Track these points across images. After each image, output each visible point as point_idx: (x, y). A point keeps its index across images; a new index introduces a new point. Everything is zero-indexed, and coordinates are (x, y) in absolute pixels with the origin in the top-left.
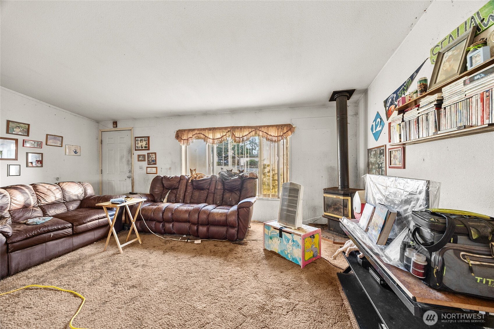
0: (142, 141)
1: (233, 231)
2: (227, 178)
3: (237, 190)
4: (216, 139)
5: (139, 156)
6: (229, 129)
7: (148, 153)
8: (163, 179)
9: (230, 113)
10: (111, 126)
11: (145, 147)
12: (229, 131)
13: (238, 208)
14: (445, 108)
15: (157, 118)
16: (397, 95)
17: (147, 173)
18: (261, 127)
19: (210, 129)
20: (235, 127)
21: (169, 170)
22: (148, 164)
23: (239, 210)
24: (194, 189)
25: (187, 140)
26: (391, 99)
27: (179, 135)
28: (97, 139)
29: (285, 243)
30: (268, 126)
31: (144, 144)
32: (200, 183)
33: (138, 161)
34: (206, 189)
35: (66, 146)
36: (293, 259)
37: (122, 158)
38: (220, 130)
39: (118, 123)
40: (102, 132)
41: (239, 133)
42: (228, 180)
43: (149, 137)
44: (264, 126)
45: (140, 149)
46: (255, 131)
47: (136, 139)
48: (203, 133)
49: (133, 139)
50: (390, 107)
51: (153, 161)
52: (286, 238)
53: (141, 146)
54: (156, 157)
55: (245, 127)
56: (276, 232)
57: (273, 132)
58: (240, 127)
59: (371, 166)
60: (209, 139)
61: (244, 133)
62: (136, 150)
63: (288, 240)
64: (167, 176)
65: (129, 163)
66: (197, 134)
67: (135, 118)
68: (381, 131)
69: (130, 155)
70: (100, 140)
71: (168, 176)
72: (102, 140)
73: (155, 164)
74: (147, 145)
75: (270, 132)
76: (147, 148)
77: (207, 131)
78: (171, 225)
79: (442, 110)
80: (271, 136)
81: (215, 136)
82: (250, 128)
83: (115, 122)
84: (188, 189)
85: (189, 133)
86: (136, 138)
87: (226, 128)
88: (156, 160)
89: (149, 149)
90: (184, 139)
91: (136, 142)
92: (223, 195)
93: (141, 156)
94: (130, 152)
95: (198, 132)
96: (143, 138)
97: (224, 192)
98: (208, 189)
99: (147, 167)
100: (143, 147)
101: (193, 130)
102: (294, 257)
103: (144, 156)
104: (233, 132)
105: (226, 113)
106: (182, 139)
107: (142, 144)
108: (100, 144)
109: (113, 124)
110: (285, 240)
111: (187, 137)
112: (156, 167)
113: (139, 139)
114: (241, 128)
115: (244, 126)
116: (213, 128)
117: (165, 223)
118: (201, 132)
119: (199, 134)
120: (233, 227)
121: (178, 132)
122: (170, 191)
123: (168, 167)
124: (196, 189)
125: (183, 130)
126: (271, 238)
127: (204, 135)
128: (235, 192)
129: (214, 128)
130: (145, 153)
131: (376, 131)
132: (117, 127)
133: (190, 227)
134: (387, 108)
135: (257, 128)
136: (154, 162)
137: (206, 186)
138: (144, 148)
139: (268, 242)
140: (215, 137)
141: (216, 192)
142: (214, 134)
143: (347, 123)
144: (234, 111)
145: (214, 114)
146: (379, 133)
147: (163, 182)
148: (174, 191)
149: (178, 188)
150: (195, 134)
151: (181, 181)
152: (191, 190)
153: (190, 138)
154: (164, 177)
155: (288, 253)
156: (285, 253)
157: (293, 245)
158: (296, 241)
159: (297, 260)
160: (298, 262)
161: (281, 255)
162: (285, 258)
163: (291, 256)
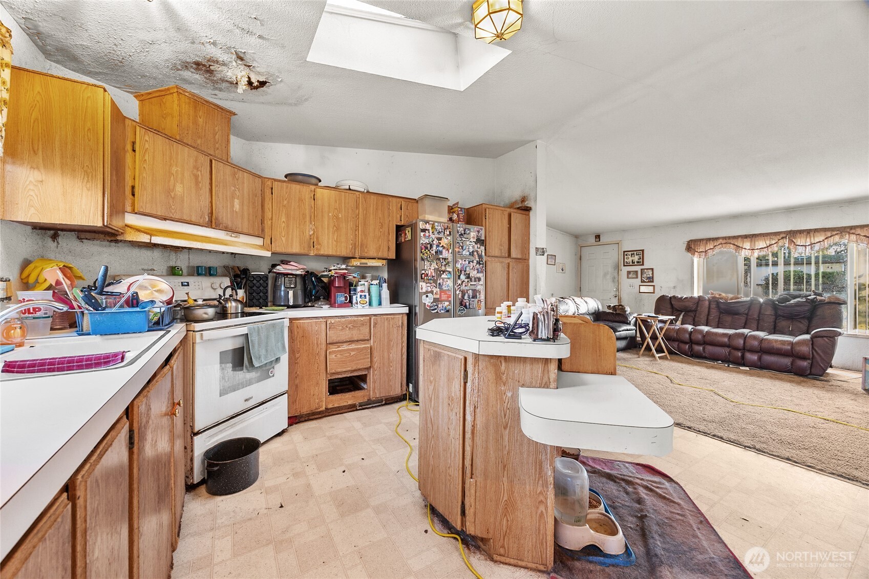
0: (633, 255)
1: (805, 364)
3: (803, 318)
4: (757, 249)
5: (629, 273)
6: (782, 235)
7: (642, 269)
8: (672, 299)
10: (592, 240)
11: (638, 262)
12: (783, 238)
13: (812, 338)
15: (655, 227)
17: (640, 292)
19: (746, 237)
20: (795, 231)
21: (672, 290)
22: (642, 282)
23: (815, 340)
24: (721, 313)
25: (706, 251)
27: (691, 246)
28: (576, 255)
31: (636, 258)
32: (732, 306)
33: (628, 278)
34: (742, 314)
35: (555, 263)
37: (605, 275)
38: (766, 238)
39: (601, 236)
40: (581, 247)
41: (805, 239)
43: (643, 251)
44: (862, 227)
45: (631, 264)
46: (840, 234)
47: (626, 253)
48: (732, 243)
49: (621, 253)
51: (649, 278)
53: (632, 261)
54: (653, 274)
55: (816, 231)
58: (806, 230)
60: (743, 250)
62: (624, 266)
64: (676, 295)
65: (616, 281)
66: (721, 244)
67: (625, 230)
69: (617, 272)
70: (579, 256)
71: (679, 296)
72: (581, 256)
73: (653, 282)
74: (641, 260)
76: (641, 262)
77: (740, 239)
78: (701, 348)
81: (754, 245)
82: (829, 231)
83: (598, 236)
84: (711, 313)
85: (708, 244)
86: (624, 252)
87: (776, 234)
88: (653, 277)
89: (643, 265)
90: (701, 252)
91: (626, 257)
92: (775, 322)
93: (632, 273)
94: (617, 268)
95: (724, 241)
96: (635, 252)
97: (776, 319)
98: (747, 314)
99: (640, 286)
100: (634, 263)
101: (717, 239)
103: (636, 272)
104: (791, 238)
106: (697, 252)
107: (633, 258)
108: (579, 260)
109: (596, 238)
111: (705, 249)
112: (654, 286)
113: (630, 253)
115: (815, 229)
116: (751, 235)
117: (693, 345)
118: (729, 241)
119: (726, 243)
120: (803, 358)
121: (690, 243)
122: (683, 313)
123: (672, 285)
124: (724, 313)
125: (697, 240)
127: (735, 245)
128: (800, 320)
130: (638, 268)
132: (599, 241)
133: (730, 353)
136: (651, 279)
137: (742, 310)
138: (636, 264)
140: (755, 247)
141: (761, 318)
142: (753, 243)
144: (790, 210)
147: (672, 303)
148: (690, 314)
149: (696, 311)
150: (719, 244)
151: (700, 302)
152: (718, 314)
153: (711, 249)
154: (674, 297)
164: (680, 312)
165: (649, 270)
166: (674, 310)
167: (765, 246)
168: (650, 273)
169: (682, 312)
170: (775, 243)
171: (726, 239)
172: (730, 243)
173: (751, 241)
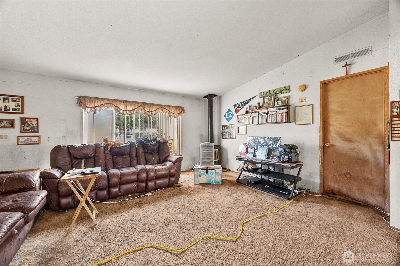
0: (7, 101)
1: (174, 179)
2: (148, 144)
6: (140, 104)
7: (21, 118)
8: (69, 149)
9: (139, 90)
11: (15, 110)
12: (140, 106)
14: (269, 115)
15: (40, 75)
16: (242, 104)
17: (18, 144)
18: (165, 106)
19: (121, 101)
20: (145, 103)
21: (62, 140)
24: (113, 155)
25: (95, 108)
26: (238, 105)
29: (210, 175)
30: (170, 106)
31: (12, 105)
34: (127, 154)
36: (216, 182)
38: (132, 104)
41: (149, 108)
42: (147, 145)
43: (23, 97)
44: (167, 106)
45: (3, 111)
46: (161, 108)
50: (238, 108)
51: (33, 128)
52: (211, 172)
53: (6, 107)
54: (37, 124)
56: (204, 172)
57: (173, 110)
58: (149, 103)
59: (224, 134)
60: (120, 110)
61: (153, 109)
63: (213, 174)
66: (106, 103)
68: (231, 118)
71: (78, 146)
73: (38, 132)
74: (20, 108)
75: (171, 110)
76: (20, 111)
77: (118, 102)
78: (118, 189)
79: (268, 115)
80: (172, 113)
82: (157, 106)
84: (107, 157)
85: (97, 102)
87: (137, 103)
88: (38, 127)
89: (22, 113)
90: (91, 107)
92: (145, 157)
95: (108, 102)
97: (145, 155)
98: (129, 154)
100: (9, 110)
101: (102, 99)
102: (216, 181)
103: (13, 121)
104: (144, 107)
105: (135, 90)
106: (87, 107)
107: (6, 104)
110: (211, 174)
111: (94, 105)
112: (39, 137)
113: (1, 97)
114: (151, 105)
116: (124, 101)
118: (112, 102)
119: (109, 104)
120: (172, 176)
121: (81, 99)
123: (62, 135)
124: (116, 156)
126: (200, 176)
127: (115, 105)
128: (155, 154)
129: (126, 101)
130: (15, 117)
131: (229, 117)
133: (138, 186)
134: (236, 108)
135: (162, 107)
136: (36, 129)
137: (127, 152)
138: (11, 111)
139: (198, 179)
140: (127, 109)
143: (213, 111)
144: (143, 90)
145: (123, 88)
146: (230, 118)
147: (71, 152)
148: (90, 160)
149: (94, 157)
150: (105, 104)
151: (97, 149)
152: (111, 157)
153: (99, 106)
154: (71, 146)
155: (213, 180)
156: (211, 181)
157: (216, 175)
158: (218, 172)
159: (218, 182)
160: (219, 183)
161: (208, 183)
162: (211, 184)
163: (215, 181)
164: (79, 160)
165: (32, 120)
166: (73, 158)
167: (132, 109)
168: (34, 122)
169: (82, 159)
170: (137, 108)
171: (109, 101)
172: (112, 104)
173: (125, 105)
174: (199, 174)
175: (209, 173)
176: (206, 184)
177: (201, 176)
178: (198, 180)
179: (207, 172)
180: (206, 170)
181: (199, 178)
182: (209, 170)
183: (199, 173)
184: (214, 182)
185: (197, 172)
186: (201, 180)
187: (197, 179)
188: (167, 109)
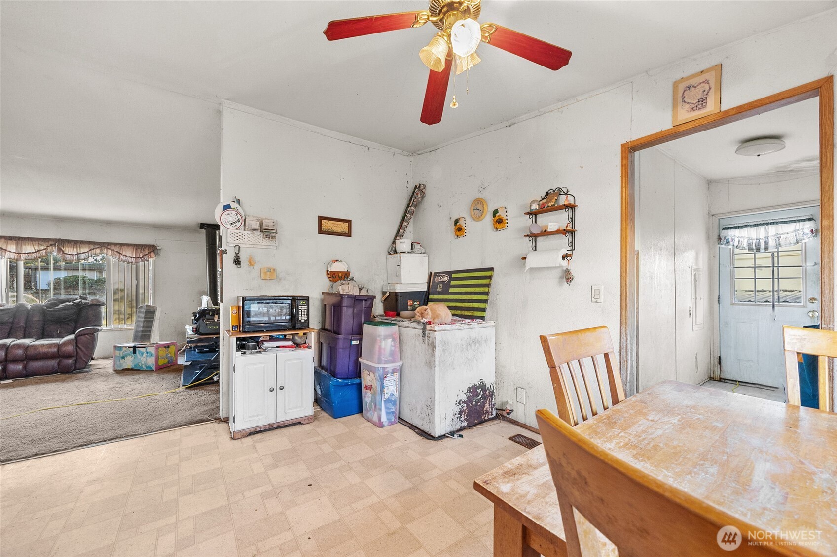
1: (70, 361)
3: (70, 320)
4: (25, 253)
6: (52, 242)
9: (54, 220)
12: (51, 245)
18: (109, 244)
19: (11, 239)
20: (64, 240)
23: (78, 338)
29: (139, 356)
30: (122, 245)
36: (147, 368)
38: (34, 242)
41: (72, 248)
44: (115, 244)
46: (100, 248)
56: (129, 351)
57: (129, 253)
58: (73, 241)
60: (8, 252)
61: (80, 249)
63: (142, 354)
75: (124, 251)
77: (3, 240)
80: (126, 256)
82: (91, 244)
87: (45, 240)
102: (147, 365)
104: (60, 247)
110: (139, 354)
114: (75, 243)
115: (82, 241)
116: (17, 237)
120: (69, 356)
126: (123, 357)
128: (67, 323)
129: (21, 237)
135: (103, 245)
139: (120, 362)
140: (21, 251)
142: (20, 246)
145: (18, 217)
155: (142, 365)
156: (140, 365)
157: (147, 356)
158: (150, 352)
159: (150, 367)
160: (152, 368)
161: (135, 369)
162: (139, 370)
163: (145, 366)
167: (33, 251)
170: (43, 249)
173: (17, 245)
174: (122, 355)
175: (137, 352)
176: (132, 370)
177: (125, 358)
178: (120, 364)
179: (134, 352)
180: (132, 349)
181: (122, 361)
182: (136, 349)
183: (121, 352)
184: (143, 367)
185: (119, 352)
186: (124, 364)
187: (118, 363)
188: (113, 250)
